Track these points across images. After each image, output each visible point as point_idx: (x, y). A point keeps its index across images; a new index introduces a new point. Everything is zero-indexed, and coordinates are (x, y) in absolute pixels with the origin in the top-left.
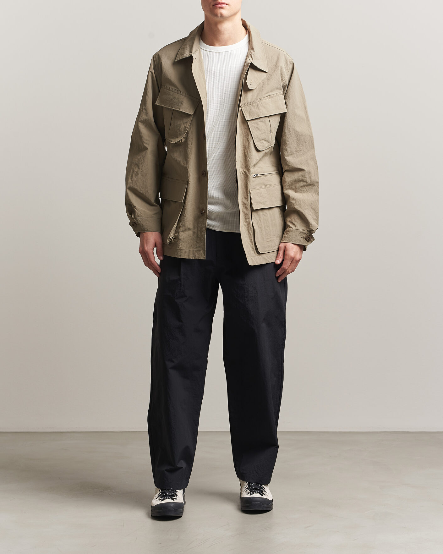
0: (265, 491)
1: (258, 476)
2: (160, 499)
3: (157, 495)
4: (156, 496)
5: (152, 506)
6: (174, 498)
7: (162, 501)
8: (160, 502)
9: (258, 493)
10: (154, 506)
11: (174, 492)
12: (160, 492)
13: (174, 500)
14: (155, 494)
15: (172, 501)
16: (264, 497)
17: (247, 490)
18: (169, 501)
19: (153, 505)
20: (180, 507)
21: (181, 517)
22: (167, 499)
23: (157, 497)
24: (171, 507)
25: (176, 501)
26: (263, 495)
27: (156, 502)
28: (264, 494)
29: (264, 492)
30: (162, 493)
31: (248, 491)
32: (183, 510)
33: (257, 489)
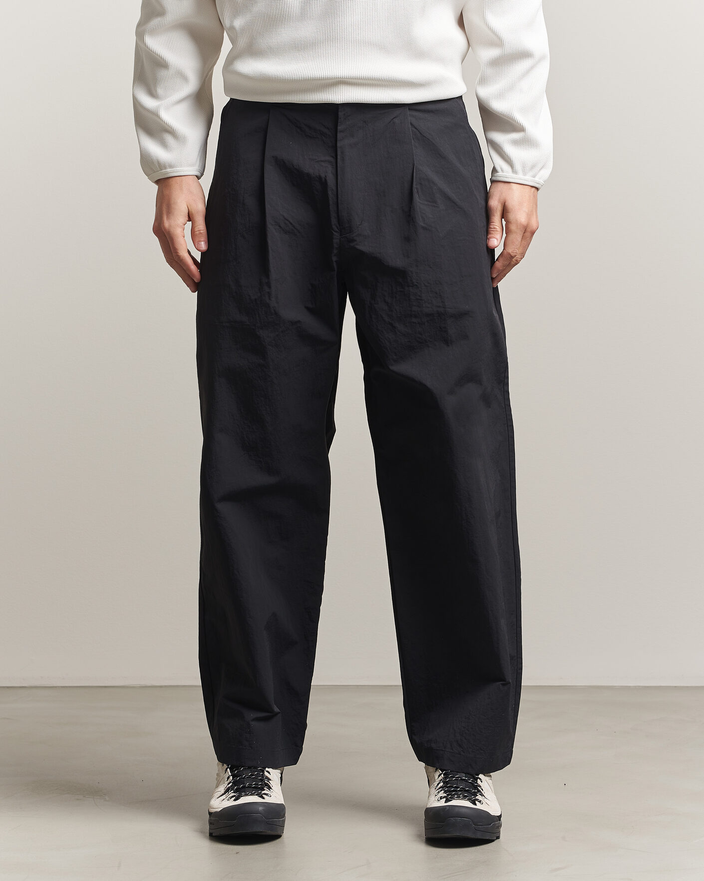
0: (482, 795)
1: (462, 753)
2: (231, 795)
3: (222, 789)
4: (219, 790)
5: (210, 814)
6: (263, 792)
7: (235, 800)
8: (232, 803)
9: (465, 797)
10: (216, 812)
11: (262, 780)
12: (229, 781)
13: (264, 798)
14: (217, 787)
15: (260, 800)
16: (479, 806)
17: (438, 792)
18: (254, 799)
19: (213, 810)
20: (276, 813)
21: (279, 836)
22: (246, 795)
23: (223, 792)
24: (258, 812)
25: (267, 800)
26: (476, 802)
27: (221, 802)
28: (480, 802)
29: (479, 797)
30: (235, 783)
31: (442, 794)
32: (284, 821)
33: (463, 790)
